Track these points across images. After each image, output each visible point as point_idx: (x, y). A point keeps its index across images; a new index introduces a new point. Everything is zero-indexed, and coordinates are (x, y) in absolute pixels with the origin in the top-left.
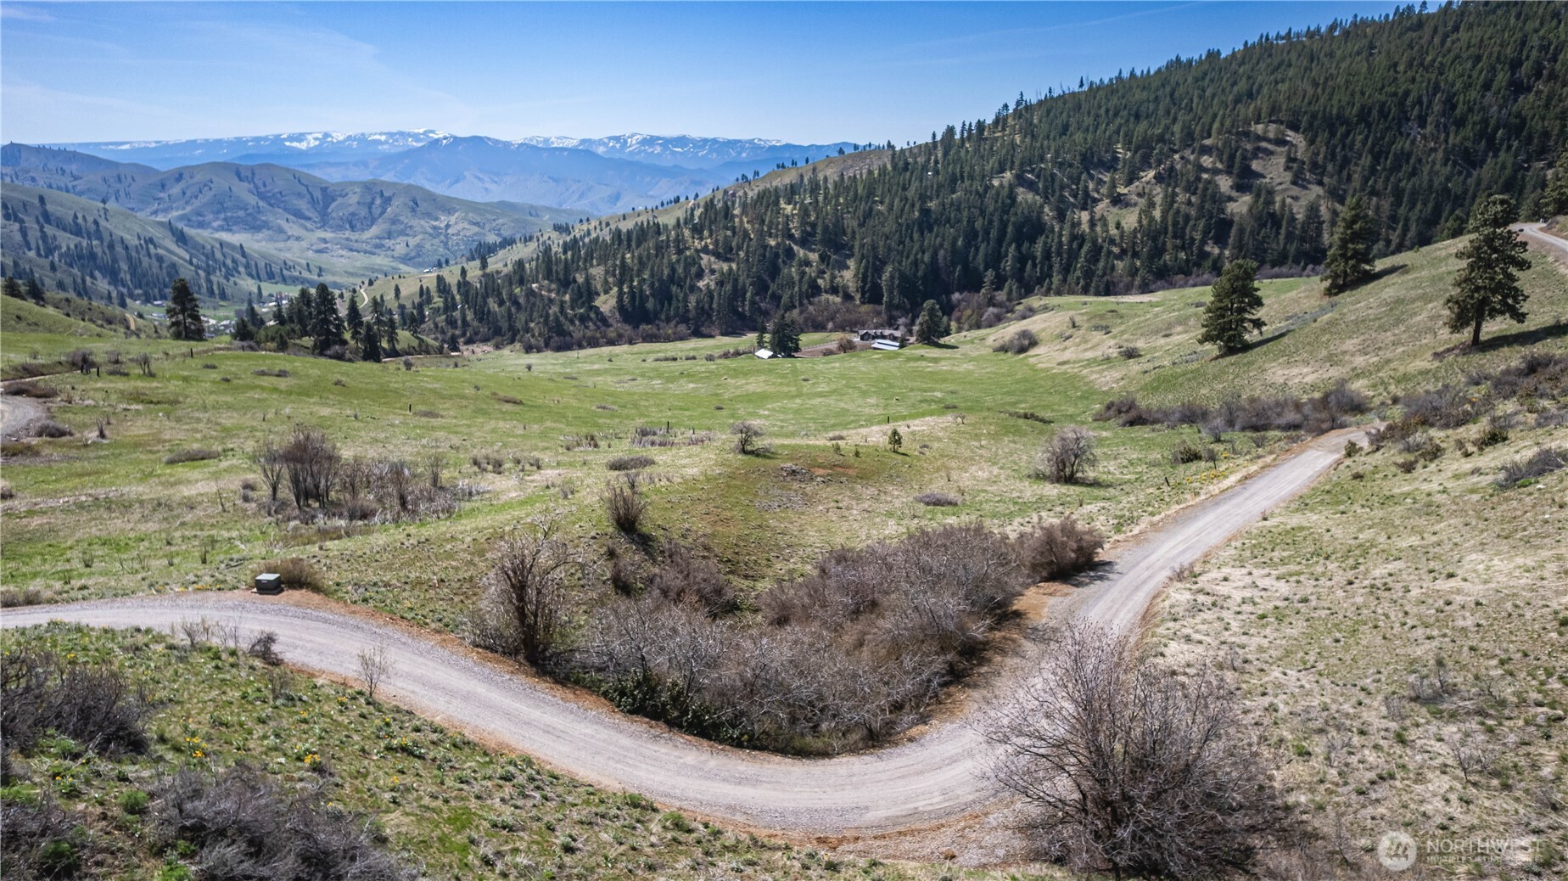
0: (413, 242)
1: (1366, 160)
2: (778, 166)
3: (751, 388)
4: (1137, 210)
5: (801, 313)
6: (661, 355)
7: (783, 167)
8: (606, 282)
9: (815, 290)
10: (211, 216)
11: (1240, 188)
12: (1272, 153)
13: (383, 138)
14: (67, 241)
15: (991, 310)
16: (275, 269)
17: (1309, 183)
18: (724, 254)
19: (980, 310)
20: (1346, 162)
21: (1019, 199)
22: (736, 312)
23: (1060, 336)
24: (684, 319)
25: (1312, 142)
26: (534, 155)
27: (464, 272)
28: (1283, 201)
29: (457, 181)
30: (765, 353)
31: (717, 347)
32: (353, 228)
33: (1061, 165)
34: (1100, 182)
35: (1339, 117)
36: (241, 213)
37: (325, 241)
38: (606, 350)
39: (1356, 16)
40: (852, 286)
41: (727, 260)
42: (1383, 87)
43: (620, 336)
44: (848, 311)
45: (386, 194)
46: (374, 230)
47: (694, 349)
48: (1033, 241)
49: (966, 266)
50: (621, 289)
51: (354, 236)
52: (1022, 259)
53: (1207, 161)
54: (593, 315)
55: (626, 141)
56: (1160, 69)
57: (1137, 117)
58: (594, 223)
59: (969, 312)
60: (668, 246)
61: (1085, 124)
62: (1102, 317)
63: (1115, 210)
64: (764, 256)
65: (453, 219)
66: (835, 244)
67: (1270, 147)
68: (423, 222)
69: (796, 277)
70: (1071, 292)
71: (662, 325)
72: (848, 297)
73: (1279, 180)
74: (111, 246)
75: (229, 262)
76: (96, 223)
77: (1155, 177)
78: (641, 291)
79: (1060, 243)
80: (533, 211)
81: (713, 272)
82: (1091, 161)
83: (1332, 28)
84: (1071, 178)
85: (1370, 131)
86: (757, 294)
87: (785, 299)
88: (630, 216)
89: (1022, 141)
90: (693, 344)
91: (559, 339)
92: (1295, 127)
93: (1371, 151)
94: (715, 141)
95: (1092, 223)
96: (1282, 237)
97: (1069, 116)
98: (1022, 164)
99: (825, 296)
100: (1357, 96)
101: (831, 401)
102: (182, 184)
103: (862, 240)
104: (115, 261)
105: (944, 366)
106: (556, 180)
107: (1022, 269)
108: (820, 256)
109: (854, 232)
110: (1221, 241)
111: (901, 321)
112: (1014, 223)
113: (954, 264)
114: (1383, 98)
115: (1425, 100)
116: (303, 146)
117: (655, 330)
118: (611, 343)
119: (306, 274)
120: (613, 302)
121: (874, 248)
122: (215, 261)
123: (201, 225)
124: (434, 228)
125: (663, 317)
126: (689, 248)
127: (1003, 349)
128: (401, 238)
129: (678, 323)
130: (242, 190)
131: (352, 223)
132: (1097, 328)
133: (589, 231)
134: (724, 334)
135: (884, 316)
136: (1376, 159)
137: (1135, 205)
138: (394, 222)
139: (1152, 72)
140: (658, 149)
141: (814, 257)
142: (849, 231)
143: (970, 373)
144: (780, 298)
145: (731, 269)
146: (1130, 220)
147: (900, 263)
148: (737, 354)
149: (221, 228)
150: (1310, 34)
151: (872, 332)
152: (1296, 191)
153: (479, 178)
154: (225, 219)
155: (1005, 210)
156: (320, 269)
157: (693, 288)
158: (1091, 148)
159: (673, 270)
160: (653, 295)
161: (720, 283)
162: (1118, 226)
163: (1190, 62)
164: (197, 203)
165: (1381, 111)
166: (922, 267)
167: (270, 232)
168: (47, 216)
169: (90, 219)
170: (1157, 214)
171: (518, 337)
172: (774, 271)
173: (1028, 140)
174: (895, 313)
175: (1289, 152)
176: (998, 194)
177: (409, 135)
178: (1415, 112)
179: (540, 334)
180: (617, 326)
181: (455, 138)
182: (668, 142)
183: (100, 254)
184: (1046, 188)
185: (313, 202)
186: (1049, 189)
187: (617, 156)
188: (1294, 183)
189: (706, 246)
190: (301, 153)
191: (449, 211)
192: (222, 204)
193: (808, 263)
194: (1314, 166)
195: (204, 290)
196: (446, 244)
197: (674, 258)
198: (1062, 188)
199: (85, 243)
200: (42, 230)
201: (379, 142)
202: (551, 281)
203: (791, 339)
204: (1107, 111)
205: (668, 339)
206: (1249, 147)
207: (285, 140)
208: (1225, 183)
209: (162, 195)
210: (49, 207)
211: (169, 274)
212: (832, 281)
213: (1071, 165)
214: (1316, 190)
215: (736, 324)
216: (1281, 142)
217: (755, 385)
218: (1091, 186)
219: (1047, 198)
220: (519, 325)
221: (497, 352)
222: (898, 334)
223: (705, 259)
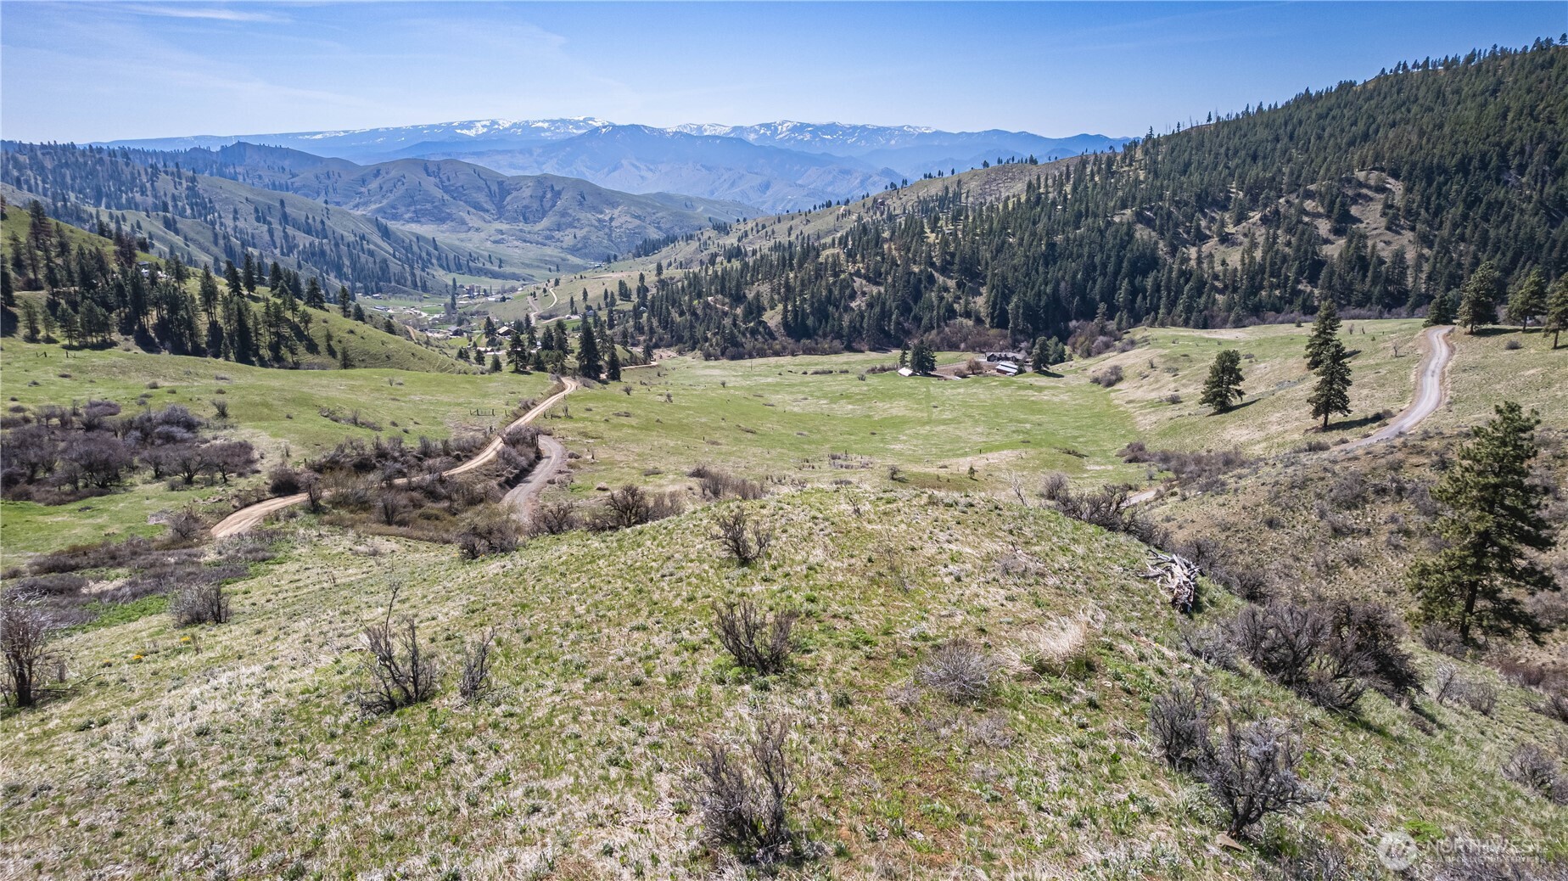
0: (580, 234)
1: (1460, 209)
2: (925, 176)
3: (894, 412)
4: (1241, 248)
5: (938, 333)
6: (819, 368)
7: (930, 177)
8: (772, 299)
9: (951, 313)
10: (403, 209)
11: (1338, 232)
12: (1371, 199)
13: (546, 125)
14: (303, 240)
15: (1101, 338)
16: (463, 261)
17: (1403, 228)
18: (875, 278)
19: (1092, 337)
20: (1439, 210)
21: (1137, 235)
22: (882, 330)
23: (1140, 374)
24: (838, 335)
25: (1409, 190)
26: (688, 144)
27: (642, 277)
28: (1374, 247)
29: (615, 169)
30: (906, 371)
31: (866, 362)
32: (526, 220)
33: (1177, 204)
34: (1213, 220)
35: (1439, 166)
36: (428, 206)
37: (501, 232)
38: (773, 360)
39: (1495, 46)
40: (983, 312)
41: (877, 284)
42: (1488, 136)
43: (784, 348)
44: (979, 334)
45: (556, 188)
46: (545, 223)
47: (846, 363)
48: (1145, 275)
49: (1083, 298)
50: (785, 307)
51: (527, 228)
52: (1134, 291)
53: (1309, 205)
54: (761, 329)
55: (776, 128)
56: (1287, 103)
57: (1254, 158)
58: (751, 224)
59: (1082, 339)
60: (826, 270)
61: (1206, 163)
62: (1176, 360)
63: (1222, 248)
64: (909, 282)
65: (616, 212)
66: (971, 274)
67: (1370, 193)
68: (589, 215)
69: (936, 303)
70: (1174, 324)
71: (820, 340)
72: (979, 321)
73: (1374, 226)
74: (337, 245)
75: (424, 255)
76: (322, 222)
77: (1261, 219)
78: (803, 310)
79: (1169, 278)
80: (689, 203)
81: (864, 294)
82: (1207, 201)
83: (1470, 59)
84: (1185, 216)
85: (1466, 181)
86: (902, 315)
87: (925, 321)
88: (785, 218)
89: (1146, 178)
90: (846, 357)
91: (733, 349)
92: (1395, 175)
93: (1465, 201)
94: (864, 128)
95: (1199, 260)
96: (1368, 280)
97: (1191, 154)
98: (1141, 203)
99: (960, 319)
100: (1460, 145)
101: (950, 429)
102: (379, 181)
103: (995, 270)
104: (340, 257)
105: (1046, 396)
106: (709, 169)
107: (1133, 301)
108: (957, 283)
109: (987, 263)
110: (1313, 280)
111: (1023, 345)
112: (1129, 259)
113: (1073, 295)
114: (1486, 148)
115: (1527, 149)
116: (472, 133)
117: (813, 345)
118: (777, 354)
119: (488, 266)
120: (779, 318)
121: (1005, 278)
122: (413, 253)
123: (395, 217)
124: (599, 220)
125: (820, 333)
126: (844, 272)
127: (1096, 381)
128: (569, 230)
129: (833, 339)
130: (430, 184)
131: (525, 215)
132: (1169, 370)
133: (746, 232)
134: (871, 350)
135: (1009, 340)
136: (1469, 206)
137: (1241, 244)
138: (564, 214)
139: (1279, 107)
140: (808, 137)
141: (951, 283)
142: (983, 262)
143: (1063, 403)
144: (921, 319)
145: (879, 293)
146: (1235, 258)
147: (1025, 294)
148: (883, 370)
149: (412, 220)
150: (1449, 65)
151: (997, 354)
152: (1389, 236)
153: (634, 166)
154: (415, 212)
155: (1123, 246)
156: (501, 261)
157: (847, 309)
158: (1206, 188)
159: (830, 291)
160: (812, 313)
161: (870, 305)
162: (1224, 263)
163: (1319, 95)
164: (392, 197)
165: (1482, 160)
166: (1044, 298)
167: (453, 224)
168: (285, 218)
169: (318, 219)
170: (1258, 254)
171: (698, 346)
172: (917, 296)
173: (1151, 176)
174: (1019, 337)
175: (1387, 198)
176: (1117, 231)
177: (570, 122)
178: (1516, 162)
179: (717, 344)
180: (782, 339)
181: (614, 126)
182: (817, 130)
183: (328, 252)
184: (1162, 226)
185: (491, 195)
186: (1164, 225)
187: (768, 143)
188: (1388, 228)
189: (859, 270)
190: (471, 141)
191: (614, 205)
192: (412, 197)
193: (946, 290)
194: (1409, 212)
195: (409, 283)
196: (610, 236)
197: (831, 280)
198: (1177, 225)
199: (317, 241)
200: (284, 231)
201: (542, 129)
202: (724, 296)
203: (928, 360)
204: (1228, 149)
205: (824, 353)
206: (1350, 193)
207: (456, 127)
208: (1324, 227)
209: (363, 189)
210: (288, 210)
211: (381, 268)
212: (966, 307)
213: (1186, 204)
214: (1409, 235)
215: (883, 342)
216: (1381, 189)
217: (898, 409)
218: (1203, 223)
219: (1162, 234)
220: (698, 334)
221: (681, 358)
222: (1019, 356)
223: (858, 282)
